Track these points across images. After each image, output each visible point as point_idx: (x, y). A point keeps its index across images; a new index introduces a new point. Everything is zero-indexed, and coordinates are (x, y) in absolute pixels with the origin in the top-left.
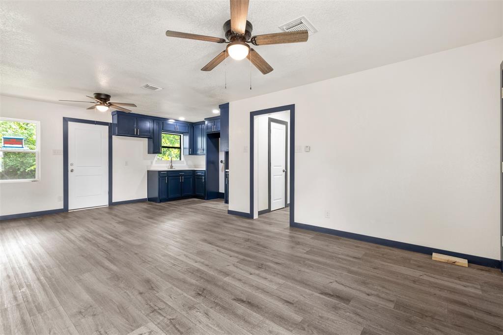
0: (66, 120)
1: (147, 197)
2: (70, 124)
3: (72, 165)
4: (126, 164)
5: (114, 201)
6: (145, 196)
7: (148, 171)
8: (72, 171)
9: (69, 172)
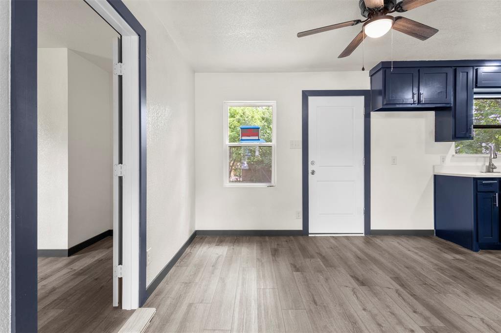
0: (306, 95)
1: (433, 228)
2: (311, 99)
3: (313, 163)
4: (394, 161)
5: (373, 227)
6: (429, 224)
7: (435, 176)
8: (313, 173)
9: (310, 175)
